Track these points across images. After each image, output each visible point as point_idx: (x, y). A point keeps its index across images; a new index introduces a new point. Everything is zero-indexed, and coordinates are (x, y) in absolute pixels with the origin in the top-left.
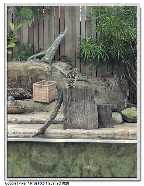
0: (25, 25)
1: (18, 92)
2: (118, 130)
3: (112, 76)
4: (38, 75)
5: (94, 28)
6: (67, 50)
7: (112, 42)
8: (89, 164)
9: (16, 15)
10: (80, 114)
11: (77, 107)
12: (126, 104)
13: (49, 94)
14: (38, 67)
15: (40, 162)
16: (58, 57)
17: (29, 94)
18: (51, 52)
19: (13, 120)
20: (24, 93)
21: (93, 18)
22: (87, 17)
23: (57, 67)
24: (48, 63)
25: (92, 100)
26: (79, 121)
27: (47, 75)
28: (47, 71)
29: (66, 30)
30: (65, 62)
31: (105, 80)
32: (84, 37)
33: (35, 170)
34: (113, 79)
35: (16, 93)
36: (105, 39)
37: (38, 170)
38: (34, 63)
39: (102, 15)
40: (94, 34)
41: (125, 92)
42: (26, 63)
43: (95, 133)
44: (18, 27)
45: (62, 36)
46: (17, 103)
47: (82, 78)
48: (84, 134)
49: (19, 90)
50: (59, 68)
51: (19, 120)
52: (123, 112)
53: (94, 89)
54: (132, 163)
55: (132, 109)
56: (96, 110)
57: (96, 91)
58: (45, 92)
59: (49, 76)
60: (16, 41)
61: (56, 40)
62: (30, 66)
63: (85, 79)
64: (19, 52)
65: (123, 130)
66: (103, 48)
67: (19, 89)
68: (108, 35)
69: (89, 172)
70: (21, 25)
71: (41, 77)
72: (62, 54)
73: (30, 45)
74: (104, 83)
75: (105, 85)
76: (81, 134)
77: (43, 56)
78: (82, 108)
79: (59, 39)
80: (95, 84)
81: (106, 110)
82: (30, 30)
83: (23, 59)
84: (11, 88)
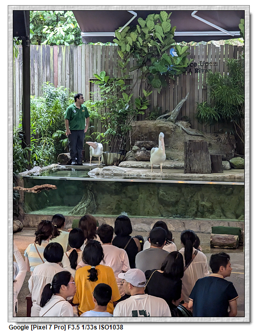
0: (155, 92)
1: (149, 145)
2: (227, 174)
3: (223, 132)
5: (209, 94)
6: (188, 112)
7: (223, 106)
9: (148, 84)
10: (197, 162)
11: (195, 156)
12: (233, 154)
14: (165, 125)
16: (180, 117)
18: (175, 113)
19: (145, 166)
21: (208, 87)
22: (204, 86)
23: (179, 125)
24: (173, 122)
25: (207, 151)
26: (196, 167)
27: (172, 131)
28: (171, 128)
29: (187, 97)
30: (186, 121)
31: (217, 136)
32: (201, 102)
34: (224, 135)
36: (217, 104)
38: (162, 122)
39: (215, 85)
40: (209, 99)
41: (233, 146)
42: (155, 122)
43: (209, 176)
44: (150, 94)
45: (183, 100)
47: (200, 134)
48: (200, 177)
50: (181, 126)
52: (230, 160)
53: (208, 143)
55: (238, 158)
56: (210, 159)
57: (210, 144)
60: (148, 104)
61: (180, 104)
62: (158, 123)
64: (150, 113)
65: (231, 175)
66: (216, 111)
67: (149, 142)
68: (220, 100)
70: (152, 92)
72: (184, 115)
73: (159, 108)
74: (216, 138)
75: (217, 140)
76: (198, 177)
77: (169, 116)
78: (198, 157)
79: (181, 103)
80: (209, 138)
81: (217, 159)
82: (159, 96)
83: (153, 119)
84: (144, 142)
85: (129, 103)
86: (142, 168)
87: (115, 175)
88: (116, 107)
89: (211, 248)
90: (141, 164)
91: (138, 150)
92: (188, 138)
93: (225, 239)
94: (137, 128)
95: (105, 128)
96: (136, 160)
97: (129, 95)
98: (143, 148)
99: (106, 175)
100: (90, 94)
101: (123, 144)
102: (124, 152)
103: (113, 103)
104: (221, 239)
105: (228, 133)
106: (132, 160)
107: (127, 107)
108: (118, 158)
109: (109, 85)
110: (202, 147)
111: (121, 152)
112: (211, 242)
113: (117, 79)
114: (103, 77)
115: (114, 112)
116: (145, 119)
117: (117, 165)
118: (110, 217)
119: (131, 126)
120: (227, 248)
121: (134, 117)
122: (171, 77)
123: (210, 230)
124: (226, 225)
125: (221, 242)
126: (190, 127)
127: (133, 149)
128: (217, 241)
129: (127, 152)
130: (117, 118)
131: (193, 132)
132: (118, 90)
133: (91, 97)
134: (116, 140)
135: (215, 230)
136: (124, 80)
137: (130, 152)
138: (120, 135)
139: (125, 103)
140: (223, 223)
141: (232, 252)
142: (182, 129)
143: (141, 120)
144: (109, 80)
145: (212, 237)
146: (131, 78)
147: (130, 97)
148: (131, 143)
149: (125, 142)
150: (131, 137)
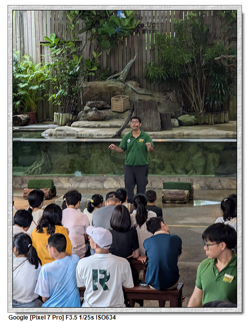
0: (105, 53)
1: (100, 105)
2: (176, 132)
3: (170, 91)
4: (115, 91)
5: (157, 55)
6: (136, 72)
7: (170, 65)
8: (154, 158)
9: (98, 46)
10: (147, 120)
11: (145, 115)
12: (181, 112)
13: (123, 105)
14: (114, 85)
15: (117, 157)
16: (129, 77)
17: (108, 106)
18: (124, 73)
19: (97, 125)
20: (104, 105)
21: (155, 47)
22: (151, 47)
23: (129, 85)
24: (122, 82)
25: (156, 109)
27: (122, 91)
28: (121, 88)
29: (135, 57)
30: (135, 81)
31: (165, 95)
32: (149, 62)
33: (114, 162)
34: (172, 93)
35: (98, 105)
36: (165, 64)
37: (116, 163)
38: (112, 82)
39: (162, 45)
40: (157, 59)
41: (181, 103)
42: (106, 82)
43: (159, 134)
44: (99, 55)
45: (132, 61)
46: (99, 112)
47: (148, 93)
50: (131, 86)
51: (101, 125)
52: (179, 118)
53: (157, 101)
54: (187, 157)
55: (186, 115)
56: (159, 117)
57: (159, 103)
58: (120, 104)
59: (123, 92)
60: (98, 65)
61: (128, 64)
62: (108, 84)
63: (150, 94)
64: (100, 74)
65: (179, 132)
66: (163, 70)
67: (100, 102)
68: (167, 60)
69: (154, 164)
70: (101, 53)
71: (117, 93)
72: (133, 75)
73: (108, 69)
74: (164, 97)
77: (118, 76)
78: (148, 116)
79: (130, 64)
80: (158, 97)
81: (167, 117)
82: (108, 57)
83: (103, 79)
84: (94, 102)
85: (79, 65)
86: (94, 127)
87: (68, 135)
88: (67, 69)
89: (163, 203)
90: (93, 123)
91: (89, 110)
92: (137, 97)
93: (176, 194)
94: (88, 89)
95: (57, 90)
96: (88, 120)
97: (79, 56)
98: (94, 108)
99: (59, 135)
100: (41, 57)
101: (74, 105)
102: (75, 113)
103: (64, 65)
104: (172, 194)
105: (176, 92)
106: (84, 120)
107: (78, 69)
108: (70, 119)
109: (59, 47)
110: (152, 106)
111: (73, 113)
112: (163, 197)
113: (67, 41)
114: (53, 39)
115: (65, 73)
116: (95, 80)
117: (70, 126)
118: (64, 177)
119: (82, 87)
120: (179, 203)
121: (85, 78)
122: (119, 39)
123: (161, 186)
124: (176, 181)
125: (172, 196)
126: (140, 86)
127: (85, 109)
128: (169, 196)
129: (78, 112)
130: (68, 79)
131: (142, 91)
132: (68, 52)
133: (41, 60)
134: (68, 101)
135: (167, 186)
136: (73, 42)
137: (81, 112)
138: (72, 96)
139: (76, 65)
140: (174, 179)
141: (183, 207)
142: (132, 89)
143: (92, 81)
144: (59, 42)
145: (163, 193)
146: (80, 40)
147: (80, 59)
148: (82, 103)
149: (76, 103)
150: (82, 98)
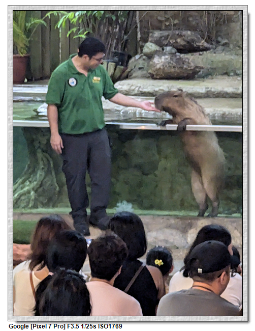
1: (184, 40)
17: (203, 43)
20: (193, 41)
35: (179, 40)
46: (180, 59)
49: (184, 36)
51: (185, 90)
67: (184, 33)
84: (170, 32)
90: (164, 85)
91: (156, 52)
96: (153, 77)
98: (168, 48)
101: (120, 39)
102: (123, 59)
106: (144, 77)
108: (110, 73)
111: (116, 59)
127: (146, 50)
129: (130, 57)
134: (104, 30)
137: (137, 57)
148: (139, 36)
149: (125, 33)
150: (141, 21)
